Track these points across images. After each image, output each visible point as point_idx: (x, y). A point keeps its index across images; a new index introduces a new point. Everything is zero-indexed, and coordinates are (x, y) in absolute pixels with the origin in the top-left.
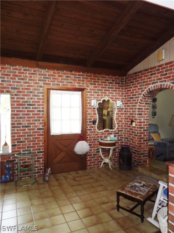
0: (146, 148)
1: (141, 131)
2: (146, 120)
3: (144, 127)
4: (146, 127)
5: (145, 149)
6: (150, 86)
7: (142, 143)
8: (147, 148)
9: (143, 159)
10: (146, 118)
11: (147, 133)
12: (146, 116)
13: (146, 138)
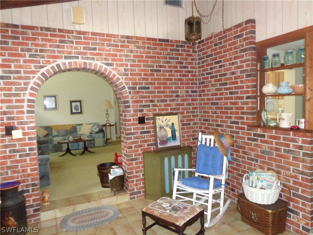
6: (60, 62)
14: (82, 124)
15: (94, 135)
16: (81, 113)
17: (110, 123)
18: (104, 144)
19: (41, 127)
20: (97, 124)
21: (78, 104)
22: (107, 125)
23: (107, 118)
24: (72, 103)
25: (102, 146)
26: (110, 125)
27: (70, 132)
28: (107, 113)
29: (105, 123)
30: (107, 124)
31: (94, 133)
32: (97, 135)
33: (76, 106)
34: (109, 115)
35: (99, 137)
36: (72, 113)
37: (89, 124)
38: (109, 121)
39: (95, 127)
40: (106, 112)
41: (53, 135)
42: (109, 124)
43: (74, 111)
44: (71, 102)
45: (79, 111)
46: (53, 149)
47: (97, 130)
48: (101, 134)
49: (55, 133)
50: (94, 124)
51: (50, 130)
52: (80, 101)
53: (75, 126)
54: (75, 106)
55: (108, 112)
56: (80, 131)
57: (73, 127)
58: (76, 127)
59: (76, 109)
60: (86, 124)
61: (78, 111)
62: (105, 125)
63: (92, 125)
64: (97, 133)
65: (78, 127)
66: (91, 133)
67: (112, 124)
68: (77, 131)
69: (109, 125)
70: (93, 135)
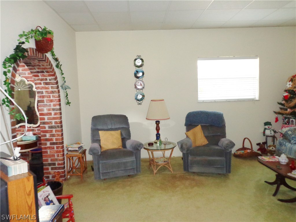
0: (58, 156)
1: (45, 128)
2: (53, 110)
3: (51, 122)
4: (53, 121)
5: (56, 157)
7: (49, 148)
8: (60, 156)
9: (52, 173)
10: (52, 107)
11: (56, 131)
12: (52, 104)
13: (56, 139)
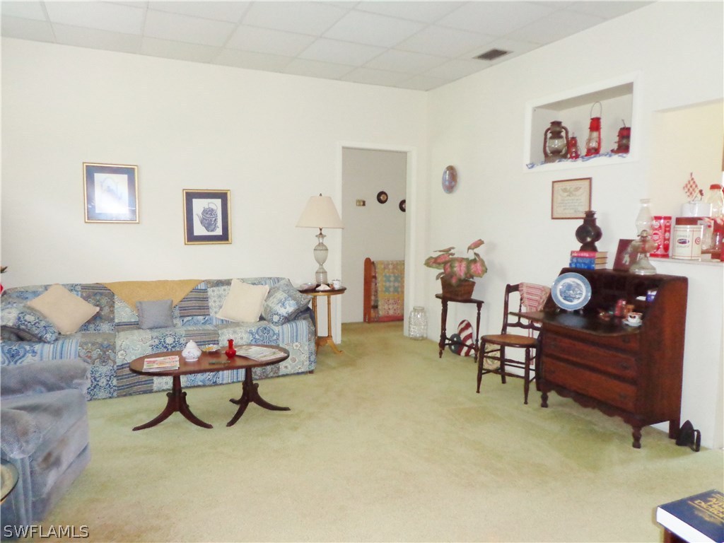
14: (228, 283)
15: (276, 329)
16: (224, 237)
17: (330, 282)
18: (311, 362)
19: (72, 288)
20: (282, 282)
21: (216, 204)
22: (318, 289)
23: (321, 262)
24: (195, 201)
25: (303, 370)
26: (334, 291)
27: (182, 309)
28: (321, 244)
29: (311, 282)
30: (318, 286)
31: (276, 318)
32: (287, 327)
33: (208, 212)
34: (327, 250)
35: (295, 338)
36: (192, 238)
37: (254, 284)
38: (325, 273)
39: (280, 295)
40: (316, 241)
41: (116, 321)
42: (328, 285)
43: (199, 230)
44: (190, 196)
45: (219, 232)
46: (115, 382)
47: (290, 307)
48: (303, 325)
49: (123, 313)
50: (275, 284)
51: (104, 301)
52: (223, 196)
53: (202, 286)
54: (205, 212)
55: (326, 241)
56: (221, 307)
57: (195, 290)
58: (205, 291)
59: (208, 225)
60: (243, 280)
61: (212, 231)
62: (313, 290)
63: (267, 288)
64: (289, 319)
65: (212, 293)
66: (262, 318)
67: (337, 286)
68: (207, 308)
69: (328, 288)
70: (273, 327)
